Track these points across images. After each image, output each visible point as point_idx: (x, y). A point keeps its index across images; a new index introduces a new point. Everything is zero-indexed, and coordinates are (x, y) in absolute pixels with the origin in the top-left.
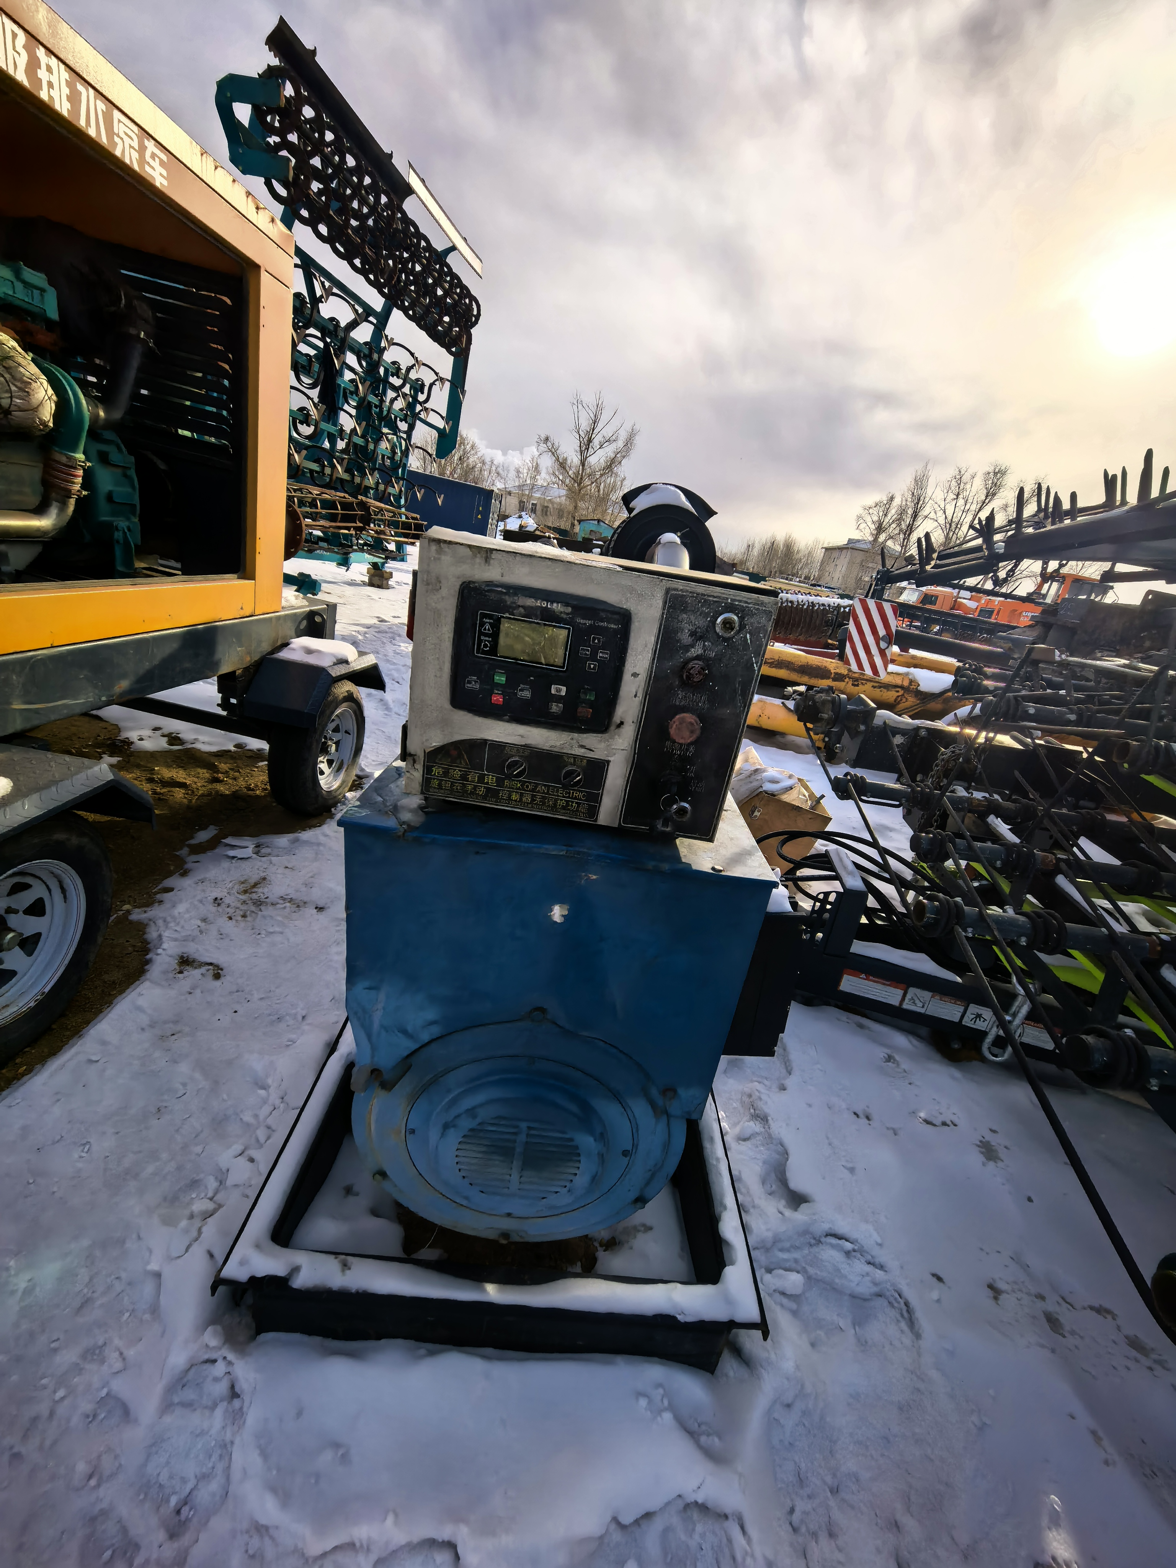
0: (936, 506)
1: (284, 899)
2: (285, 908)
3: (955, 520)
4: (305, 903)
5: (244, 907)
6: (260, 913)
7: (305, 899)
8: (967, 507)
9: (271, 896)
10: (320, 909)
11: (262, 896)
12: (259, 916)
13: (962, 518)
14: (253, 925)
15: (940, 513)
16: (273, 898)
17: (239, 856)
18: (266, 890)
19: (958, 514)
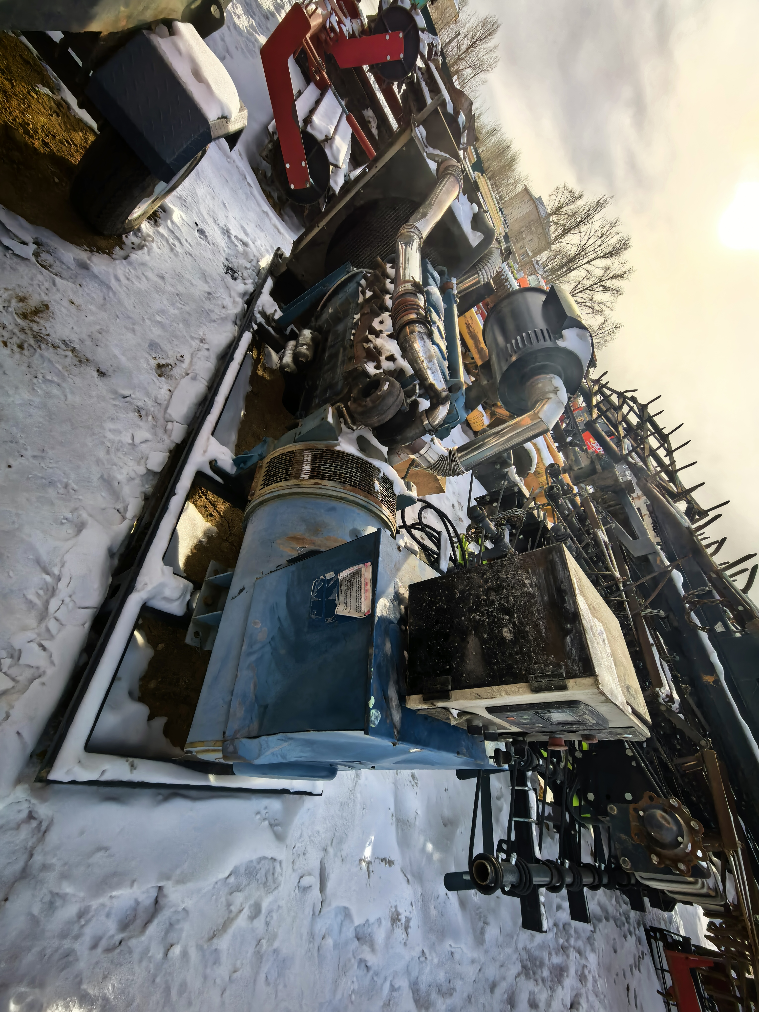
0: (589, 231)
1: (66, 345)
2: (66, 356)
3: (587, 251)
4: (87, 360)
5: (22, 336)
6: (39, 350)
7: (89, 356)
8: (597, 250)
9: (53, 335)
10: (101, 374)
11: (43, 331)
12: (37, 355)
13: (590, 253)
14: (29, 363)
15: (586, 238)
16: (55, 338)
17: (17, 252)
18: (48, 325)
19: (591, 248)
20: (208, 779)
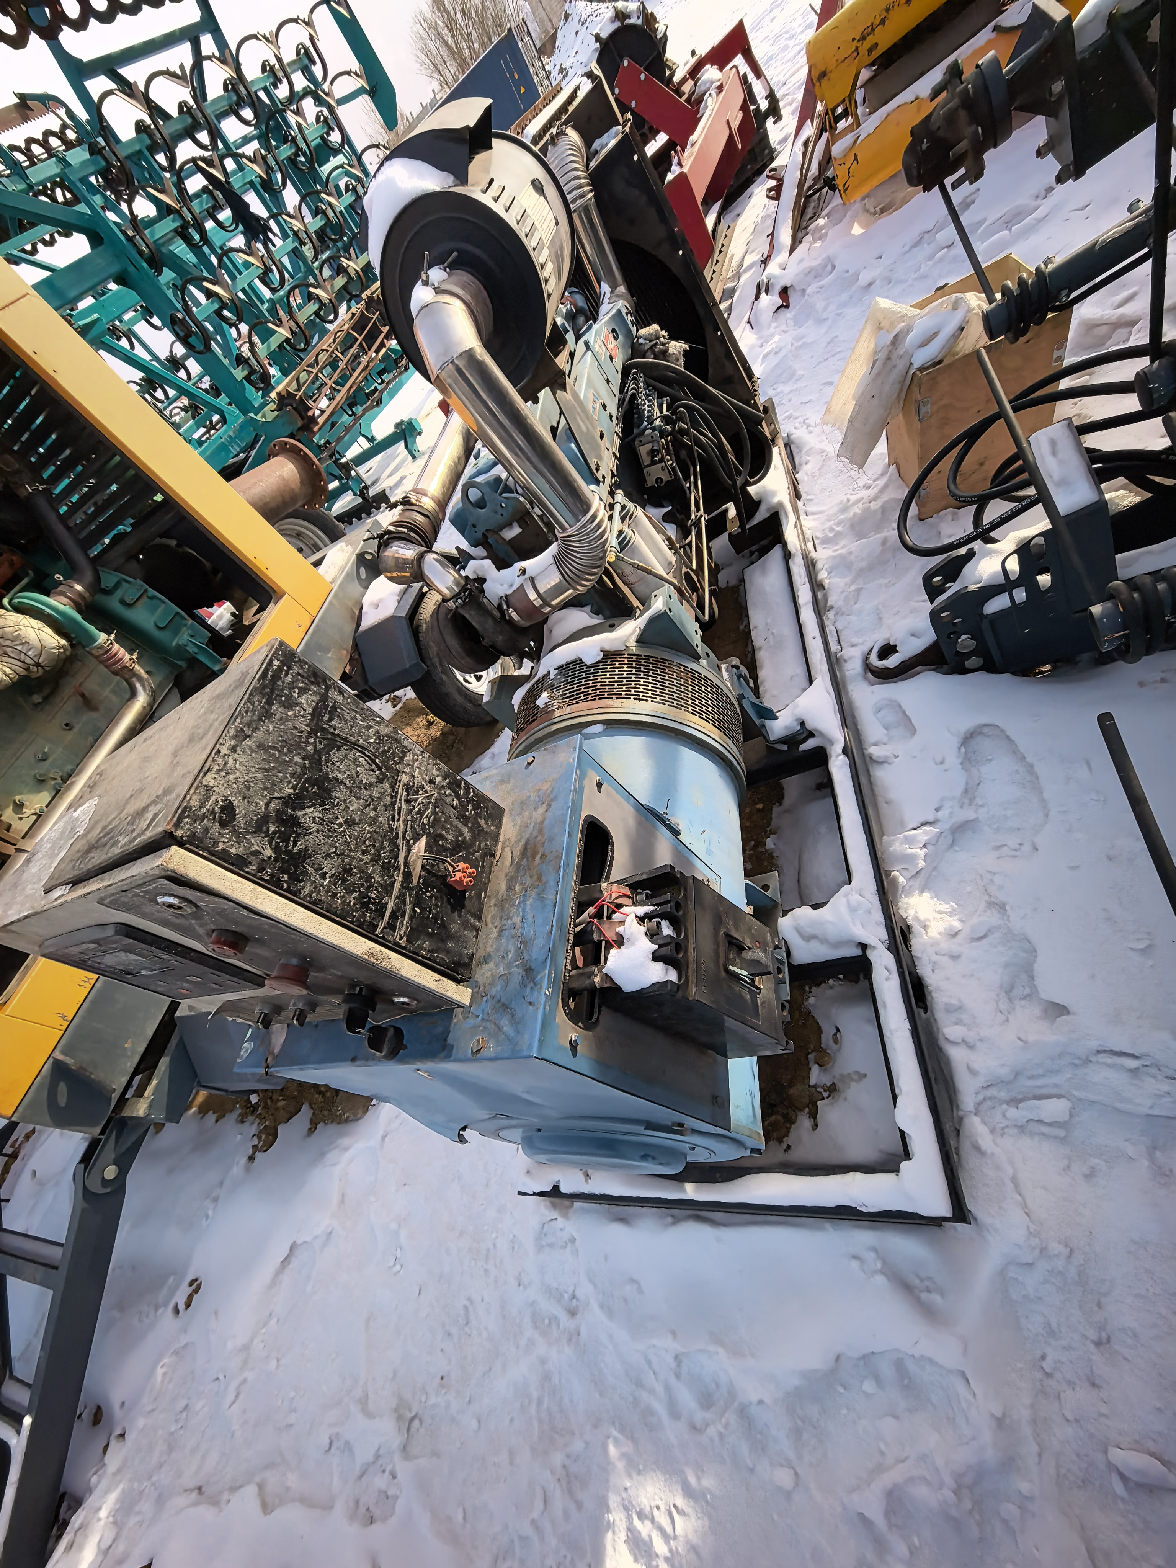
20: (685, 1191)
